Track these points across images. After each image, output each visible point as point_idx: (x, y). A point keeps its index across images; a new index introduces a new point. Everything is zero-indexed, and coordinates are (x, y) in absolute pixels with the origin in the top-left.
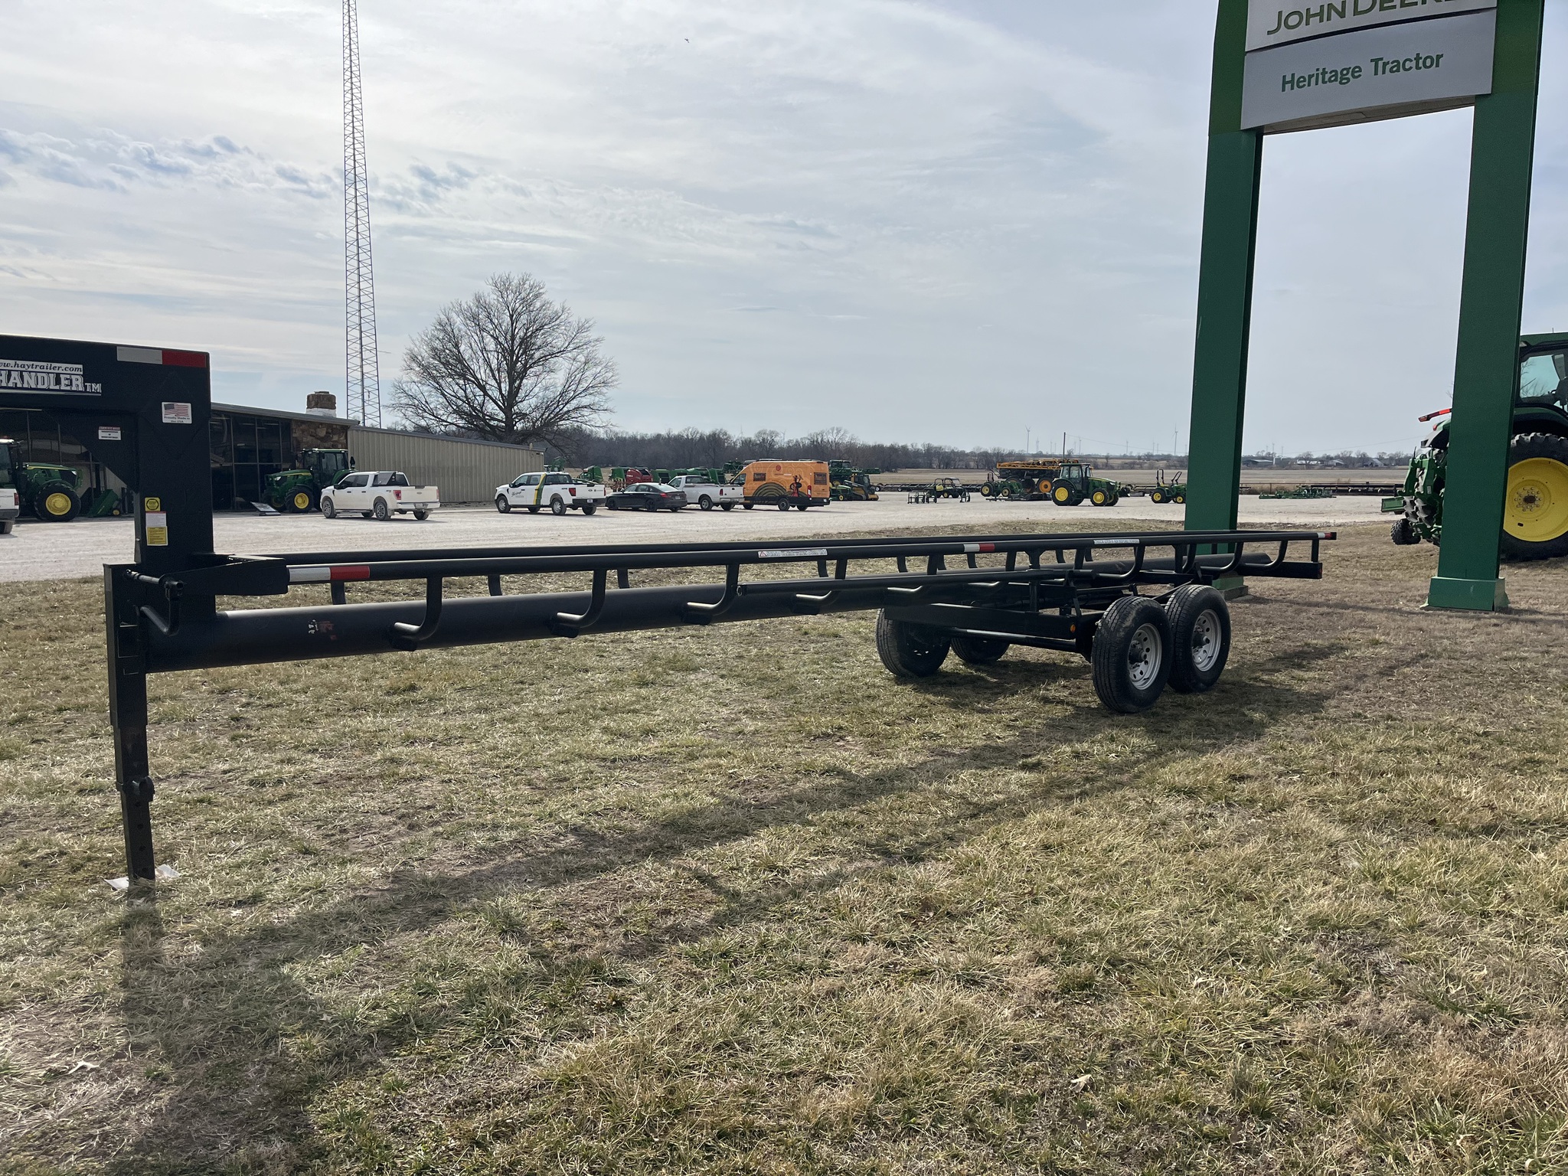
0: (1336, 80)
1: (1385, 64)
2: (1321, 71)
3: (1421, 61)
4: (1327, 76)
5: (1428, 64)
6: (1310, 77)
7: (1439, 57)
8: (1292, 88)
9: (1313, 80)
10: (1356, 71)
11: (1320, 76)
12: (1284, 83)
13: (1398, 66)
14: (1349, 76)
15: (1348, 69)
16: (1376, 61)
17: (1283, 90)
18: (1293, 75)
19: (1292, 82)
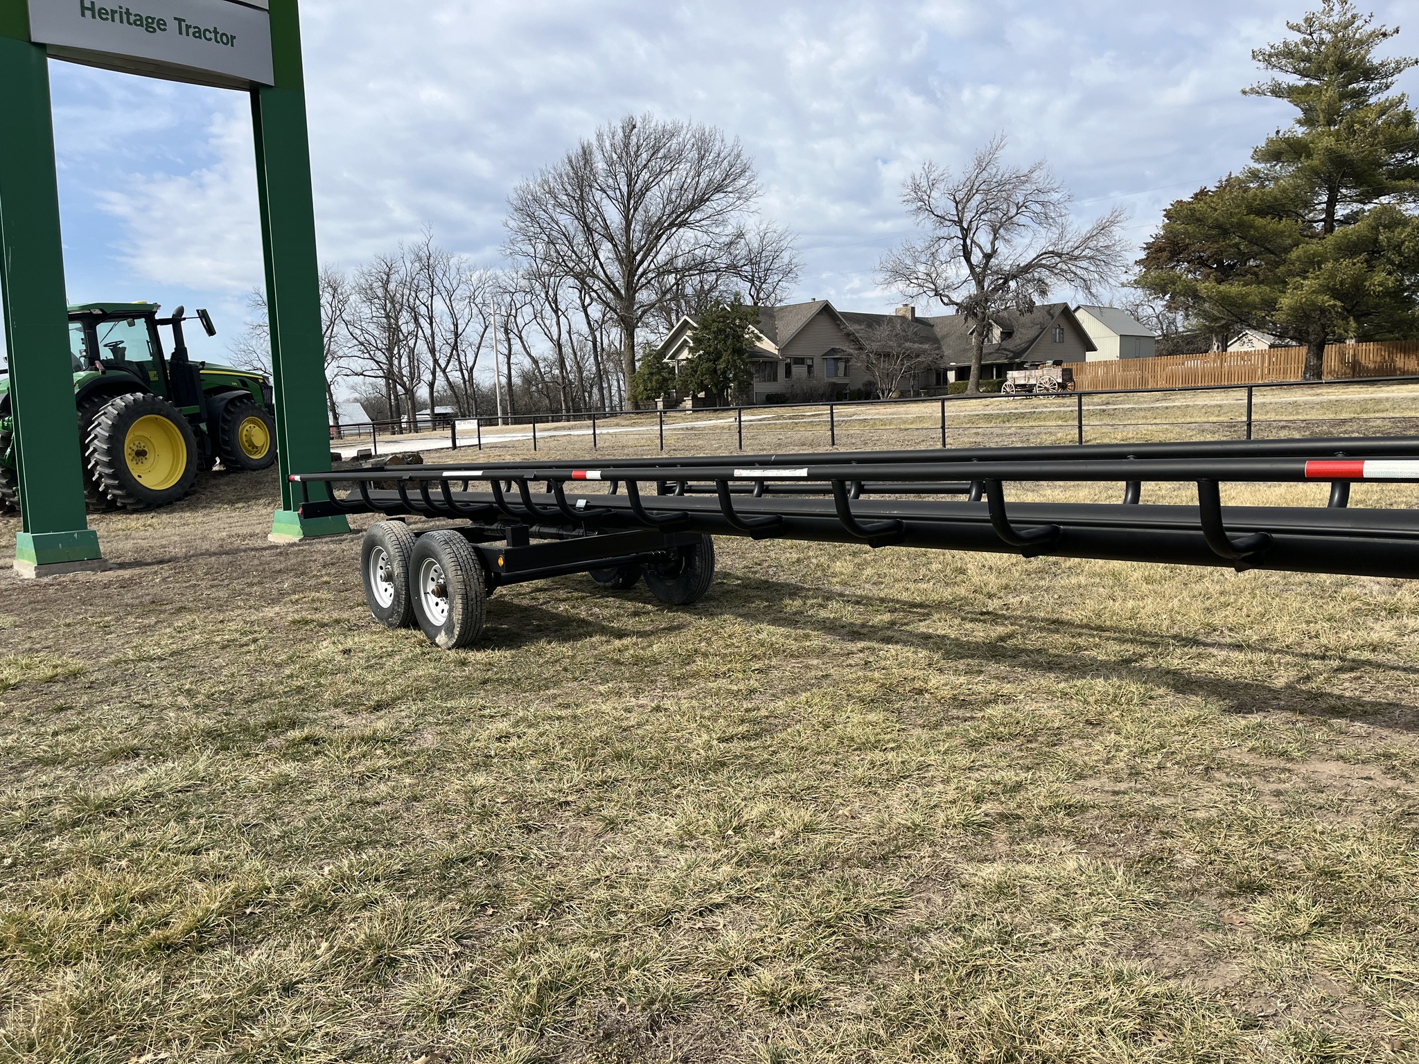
0: (141, 25)
1: (188, 27)
2: (124, 10)
3: (219, 36)
4: (132, 18)
5: (225, 41)
6: (113, 12)
7: (233, 38)
8: (94, 17)
9: (117, 16)
10: (162, 24)
11: (125, 16)
12: (83, 8)
13: (199, 34)
14: (155, 26)
15: (153, 19)
16: (180, 21)
17: (83, 15)
18: (93, 3)
19: (92, 9)
